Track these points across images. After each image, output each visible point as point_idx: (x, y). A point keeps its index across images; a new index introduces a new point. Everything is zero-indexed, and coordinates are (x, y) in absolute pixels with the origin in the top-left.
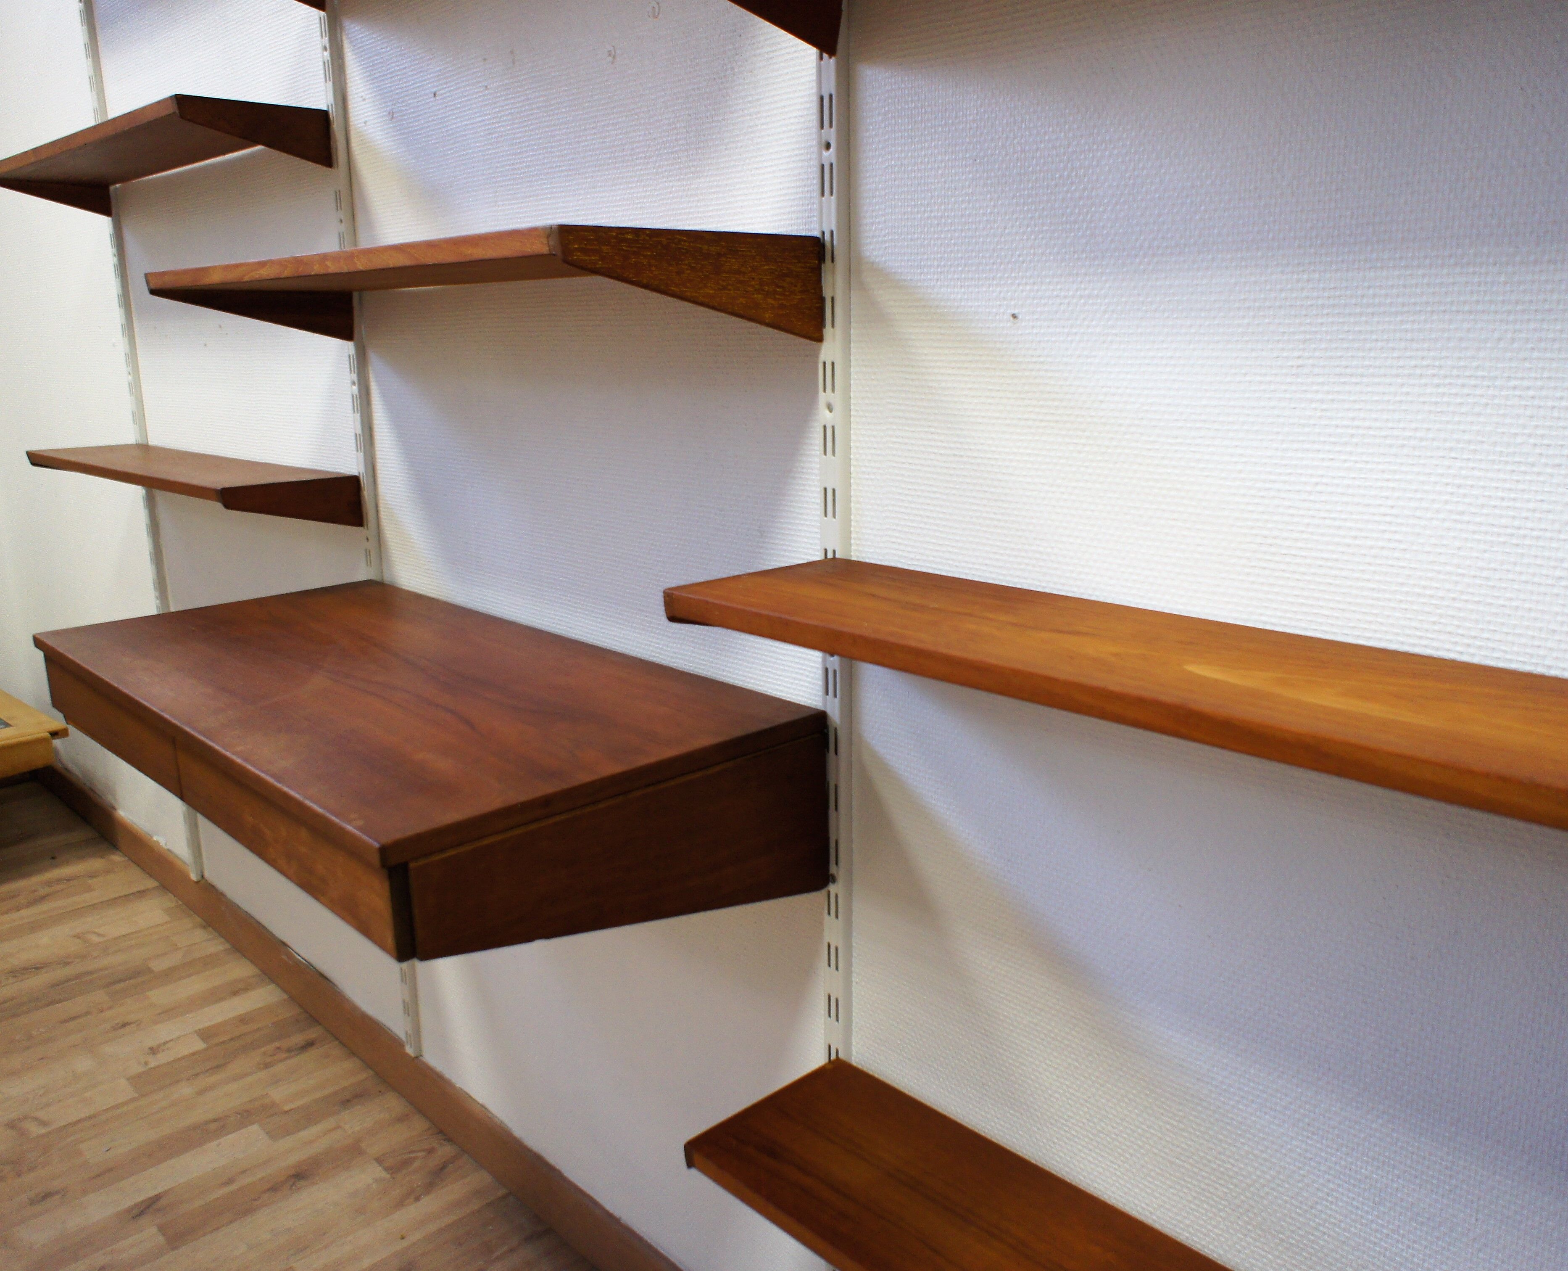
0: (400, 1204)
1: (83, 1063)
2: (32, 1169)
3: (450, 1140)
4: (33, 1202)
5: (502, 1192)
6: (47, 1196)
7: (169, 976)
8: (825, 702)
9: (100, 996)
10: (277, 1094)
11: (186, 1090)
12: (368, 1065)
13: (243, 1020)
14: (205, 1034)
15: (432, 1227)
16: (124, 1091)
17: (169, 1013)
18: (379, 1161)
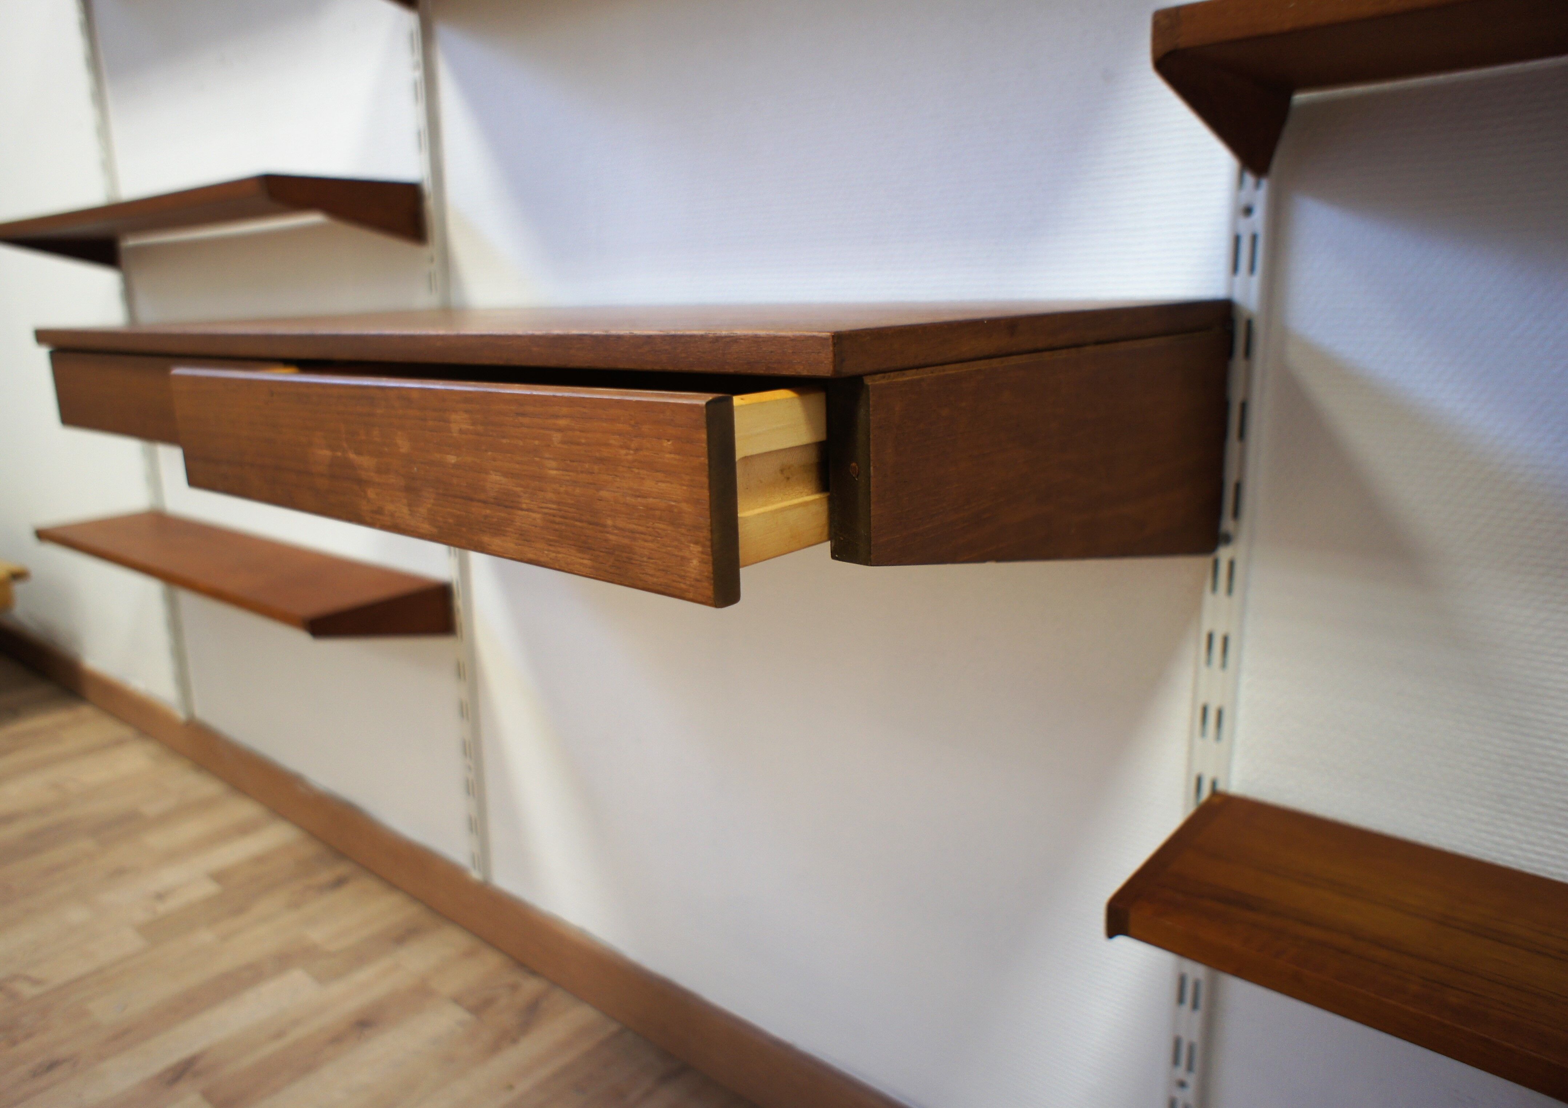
0: (495, 1048)
1: (77, 914)
2: (29, 1036)
3: (533, 972)
4: (36, 1074)
5: (613, 1027)
6: (52, 1065)
7: (165, 819)
8: (1231, 285)
9: (86, 844)
10: (317, 935)
11: (205, 936)
12: (414, 898)
13: (259, 860)
14: (218, 877)
15: (544, 1072)
16: (131, 942)
17: (172, 856)
18: (457, 1000)
